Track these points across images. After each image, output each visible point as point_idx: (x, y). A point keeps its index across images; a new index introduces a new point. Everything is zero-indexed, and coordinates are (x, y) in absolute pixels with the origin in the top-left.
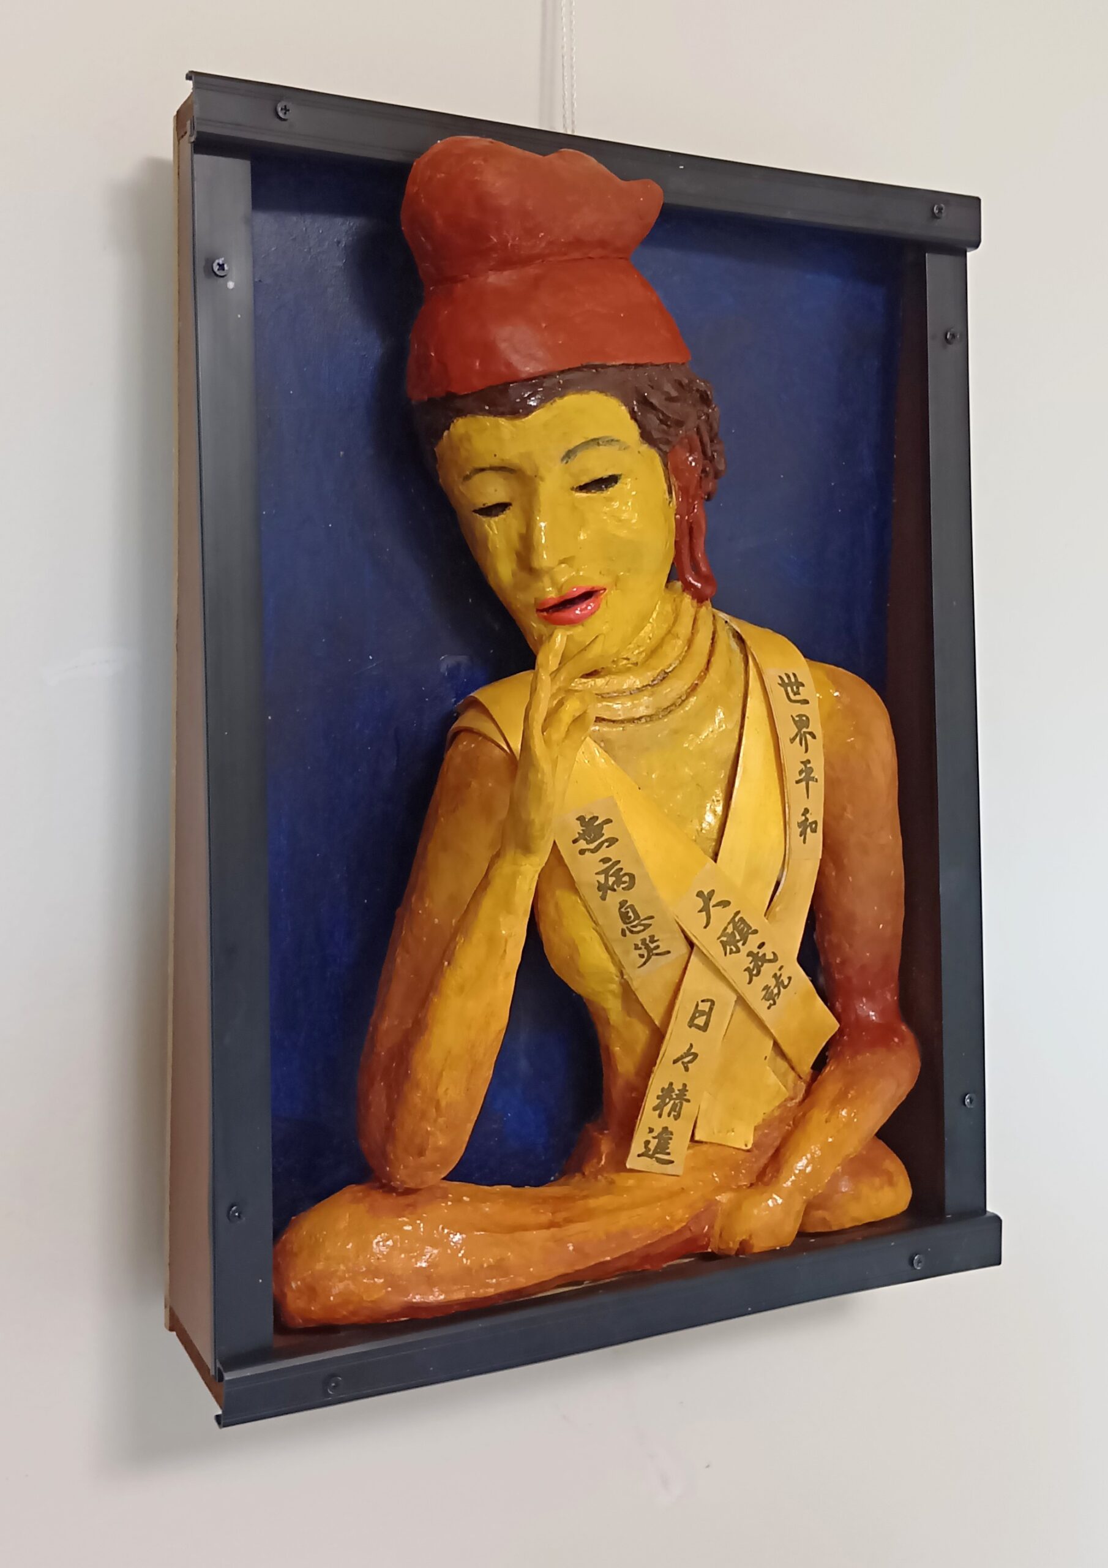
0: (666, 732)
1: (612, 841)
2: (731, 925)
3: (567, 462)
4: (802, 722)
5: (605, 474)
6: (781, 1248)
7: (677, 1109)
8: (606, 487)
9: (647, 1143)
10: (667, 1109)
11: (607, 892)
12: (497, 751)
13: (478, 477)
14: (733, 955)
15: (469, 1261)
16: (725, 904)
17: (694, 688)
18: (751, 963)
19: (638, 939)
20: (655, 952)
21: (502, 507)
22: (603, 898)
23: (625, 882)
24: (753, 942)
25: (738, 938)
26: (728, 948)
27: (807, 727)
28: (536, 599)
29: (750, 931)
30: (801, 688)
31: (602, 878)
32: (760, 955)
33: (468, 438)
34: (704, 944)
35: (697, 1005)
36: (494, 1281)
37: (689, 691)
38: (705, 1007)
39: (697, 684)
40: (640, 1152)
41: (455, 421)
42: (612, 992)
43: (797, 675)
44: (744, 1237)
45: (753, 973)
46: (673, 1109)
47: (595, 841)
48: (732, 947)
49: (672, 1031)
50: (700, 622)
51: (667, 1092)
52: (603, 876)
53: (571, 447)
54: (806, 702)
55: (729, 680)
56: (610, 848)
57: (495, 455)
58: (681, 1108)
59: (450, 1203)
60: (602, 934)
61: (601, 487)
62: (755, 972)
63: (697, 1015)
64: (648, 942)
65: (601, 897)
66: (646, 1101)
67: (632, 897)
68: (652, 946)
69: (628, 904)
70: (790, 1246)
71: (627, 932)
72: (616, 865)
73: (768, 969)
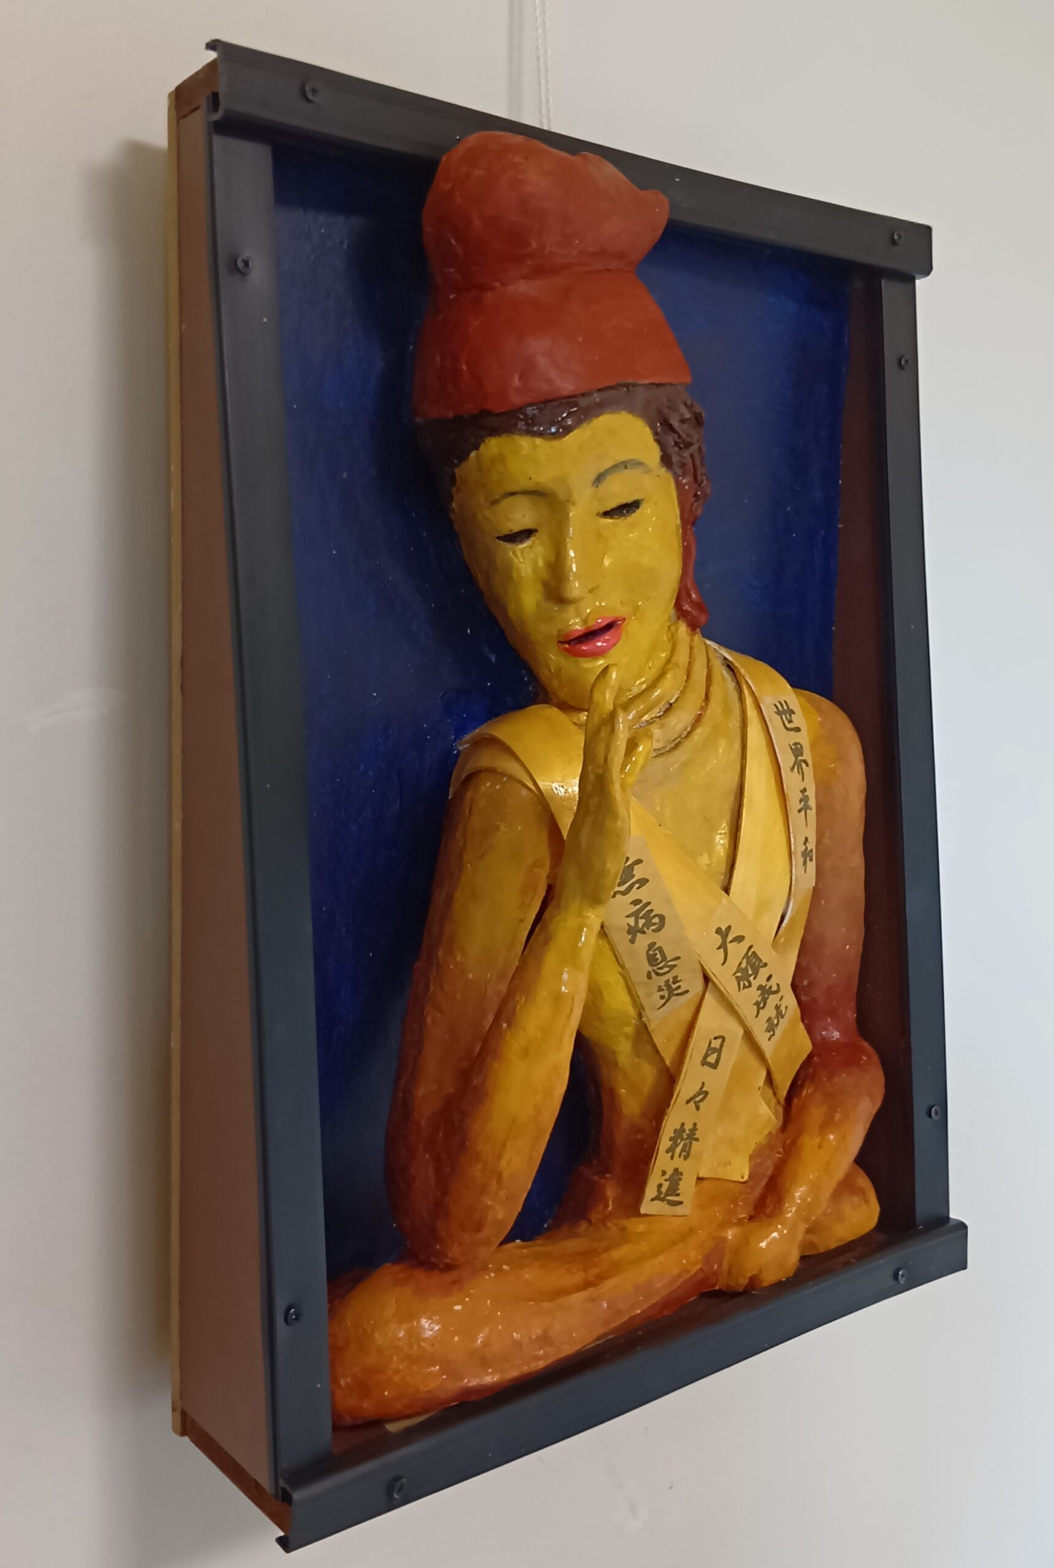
0: (677, 765)
1: (643, 882)
2: (745, 960)
3: (597, 487)
4: (797, 750)
5: (628, 499)
6: (787, 1279)
7: (687, 1149)
8: (628, 512)
9: (660, 1186)
10: (678, 1150)
11: (636, 935)
12: (524, 792)
13: (505, 503)
14: (746, 990)
15: (519, 1335)
16: (740, 939)
17: (698, 720)
18: (759, 997)
19: (661, 981)
20: (675, 992)
21: (527, 533)
22: (632, 941)
23: (655, 924)
24: (763, 973)
25: (750, 972)
26: (742, 983)
27: (802, 756)
28: (559, 631)
29: (761, 964)
30: (793, 716)
31: (632, 921)
32: (767, 988)
33: (501, 459)
34: (721, 981)
35: (710, 1043)
36: (542, 1352)
37: (693, 721)
38: (716, 1044)
39: (700, 714)
40: (653, 1197)
41: (487, 441)
42: (626, 1035)
43: (788, 702)
44: (754, 1273)
45: (760, 1006)
46: (683, 1150)
47: (625, 883)
48: (746, 982)
49: (687, 1071)
50: (695, 651)
51: (679, 1133)
52: (633, 918)
53: (602, 470)
54: (798, 730)
55: (727, 710)
56: (641, 889)
57: (530, 479)
58: (690, 1149)
59: (492, 1275)
60: (628, 978)
61: (622, 512)
62: (761, 1005)
63: (710, 1052)
64: (670, 983)
65: (630, 940)
66: (660, 1143)
67: (661, 939)
68: (674, 986)
69: (656, 946)
70: (793, 1276)
71: (653, 975)
72: (647, 906)
73: (773, 1000)
